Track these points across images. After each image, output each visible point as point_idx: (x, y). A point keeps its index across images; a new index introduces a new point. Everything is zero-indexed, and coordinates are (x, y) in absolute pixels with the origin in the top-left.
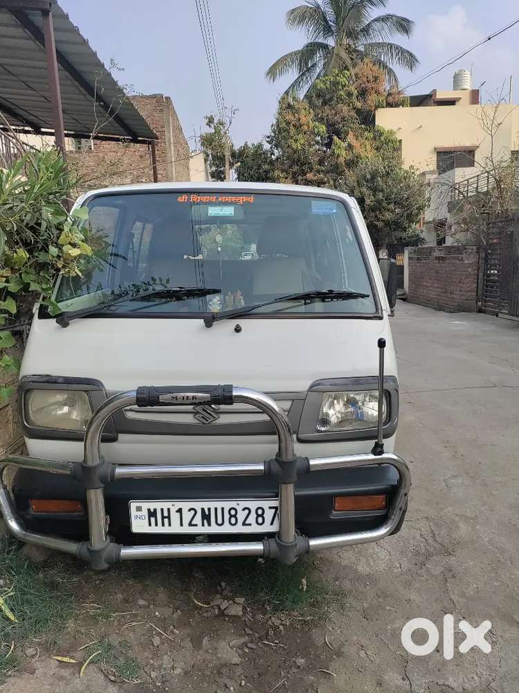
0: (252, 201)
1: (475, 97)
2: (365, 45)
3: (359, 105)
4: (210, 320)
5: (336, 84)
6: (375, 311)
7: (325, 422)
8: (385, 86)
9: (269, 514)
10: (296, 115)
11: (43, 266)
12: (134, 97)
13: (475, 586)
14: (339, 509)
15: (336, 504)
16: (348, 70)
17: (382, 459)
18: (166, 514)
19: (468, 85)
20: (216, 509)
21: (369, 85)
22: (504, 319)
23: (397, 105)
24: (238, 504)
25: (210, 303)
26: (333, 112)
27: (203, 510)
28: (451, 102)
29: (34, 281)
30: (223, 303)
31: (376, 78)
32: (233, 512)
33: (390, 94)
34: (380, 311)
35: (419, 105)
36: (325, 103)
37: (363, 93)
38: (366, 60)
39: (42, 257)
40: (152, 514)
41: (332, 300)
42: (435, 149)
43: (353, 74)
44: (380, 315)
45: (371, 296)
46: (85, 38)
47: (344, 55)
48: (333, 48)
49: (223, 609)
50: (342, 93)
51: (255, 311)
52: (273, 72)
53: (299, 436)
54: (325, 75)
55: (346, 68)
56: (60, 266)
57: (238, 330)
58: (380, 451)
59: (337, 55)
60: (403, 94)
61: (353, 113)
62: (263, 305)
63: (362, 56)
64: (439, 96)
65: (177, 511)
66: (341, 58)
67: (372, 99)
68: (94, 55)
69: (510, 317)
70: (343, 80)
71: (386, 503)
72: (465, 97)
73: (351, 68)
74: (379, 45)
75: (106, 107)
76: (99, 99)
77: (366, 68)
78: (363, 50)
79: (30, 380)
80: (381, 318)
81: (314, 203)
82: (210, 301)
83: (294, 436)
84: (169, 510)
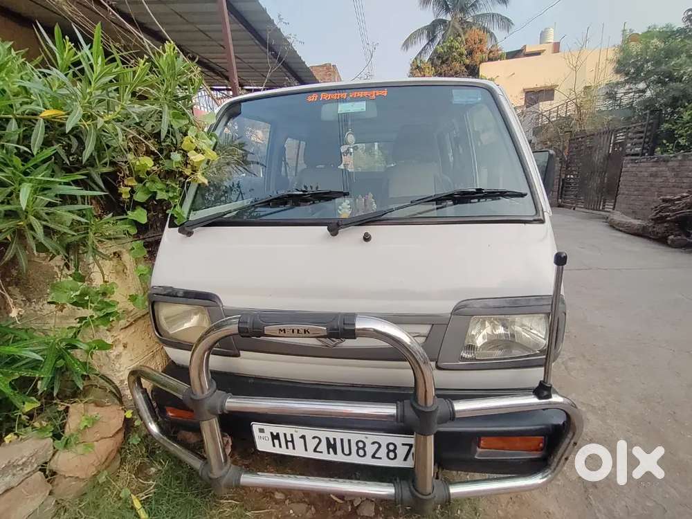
0: (385, 94)
1: (556, 48)
2: (473, 17)
3: (467, 62)
4: (335, 227)
5: (451, 48)
6: (535, 212)
7: (471, 348)
8: (489, 45)
9: (402, 451)
10: (422, 73)
11: (169, 174)
12: (312, 67)
13: (623, 503)
14: (485, 447)
15: (482, 442)
16: (460, 37)
17: (550, 403)
18: (289, 438)
19: (551, 39)
20: (342, 440)
21: (476, 46)
22: (581, 211)
23: (496, 59)
24: (367, 438)
25: (340, 207)
26: (449, 68)
27: (328, 439)
28: (538, 53)
29: (161, 190)
30: (353, 207)
31: (481, 41)
32: (361, 445)
33: (491, 52)
34: (541, 212)
35: (512, 57)
36: (443, 62)
37: (471, 53)
38: (474, 27)
39: (167, 165)
40: (275, 437)
41: (479, 201)
42: (524, 90)
43: (464, 39)
44: (541, 217)
45: (529, 194)
46: (264, 7)
47: (457, 25)
48: (450, 22)
49: (356, 505)
50: (455, 54)
51: (388, 216)
52: (406, 45)
53: (439, 364)
54: (444, 42)
55: (459, 35)
56: (188, 174)
57: (367, 238)
58: (547, 395)
59: (453, 26)
60: (501, 50)
61: (463, 68)
62: (398, 209)
63: (470, 25)
64: (528, 50)
65: (301, 437)
66: (455, 28)
67: (478, 56)
68: (264, 11)
69: (587, 211)
70: (456, 44)
71: (544, 445)
72: (548, 48)
73: (462, 35)
74: (484, 15)
75: (275, 55)
76: (271, 49)
77: (475, 33)
78: (471, 21)
79: (155, 291)
80: (542, 221)
81: (455, 91)
82: (340, 205)
83: (433, 364)
84: (292, 435)
